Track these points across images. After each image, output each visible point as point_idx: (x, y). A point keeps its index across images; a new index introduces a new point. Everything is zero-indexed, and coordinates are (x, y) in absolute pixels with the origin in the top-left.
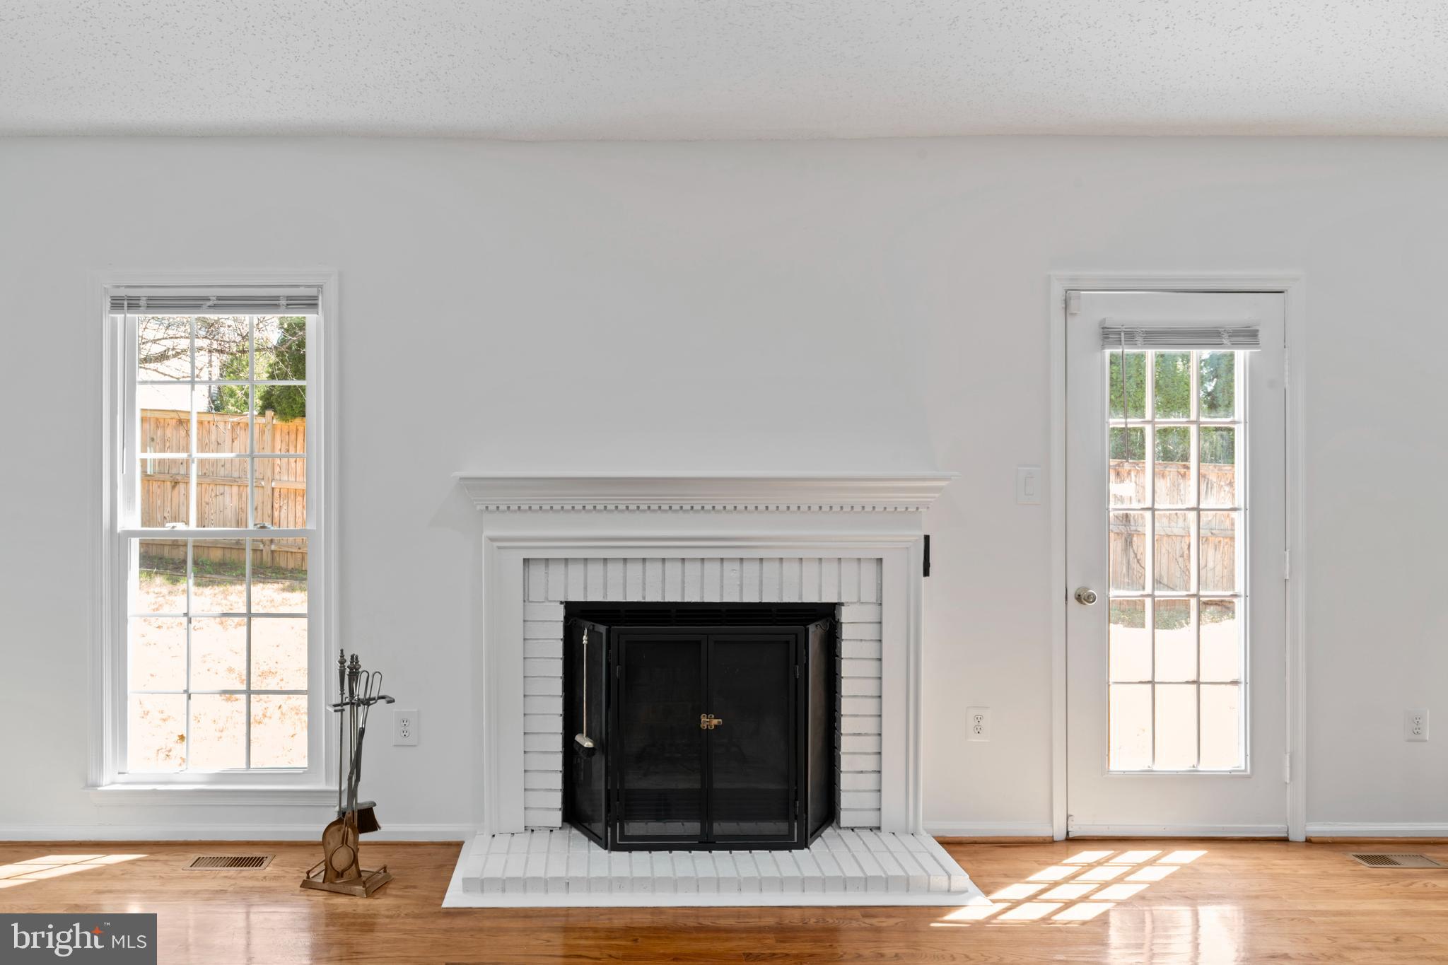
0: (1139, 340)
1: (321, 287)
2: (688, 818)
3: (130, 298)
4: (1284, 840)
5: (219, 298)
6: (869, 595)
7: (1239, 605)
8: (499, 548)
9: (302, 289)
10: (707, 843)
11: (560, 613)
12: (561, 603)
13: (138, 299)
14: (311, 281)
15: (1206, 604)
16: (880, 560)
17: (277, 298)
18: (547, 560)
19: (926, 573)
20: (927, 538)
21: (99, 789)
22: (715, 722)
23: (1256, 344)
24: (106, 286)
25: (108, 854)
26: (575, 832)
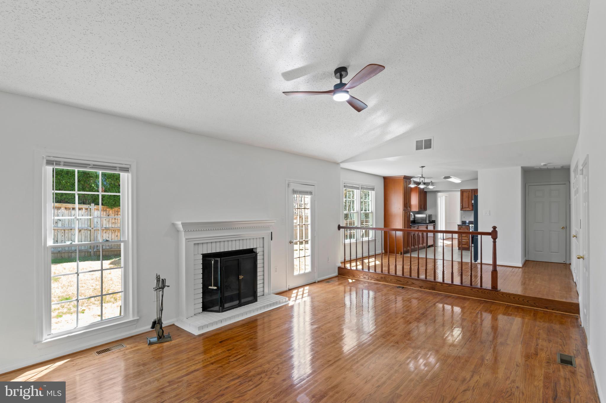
0: (298, 193)
1: (130, 165)
2: (236, 300)
3: (56, 161)
4: (315, 282)
5: (94, 165)
6: (262, 246)
7: (310, 242)
8: (188, 241)
9: (124, 165)
10: (240, 305)
11: (201, 257)
12: (201, 254)
13: (60, 162)
14: (127, 163)
15: (306, 242)
16: (263, 238)
17: (116, 167)
18: (198, 243)
19: (272, 240)
20: (272, 232)
21: (43, 342)
22: (242, 277)
23: (312, 195)
24: (43, 155)
25: (55, 363)
26: (206, 312)
